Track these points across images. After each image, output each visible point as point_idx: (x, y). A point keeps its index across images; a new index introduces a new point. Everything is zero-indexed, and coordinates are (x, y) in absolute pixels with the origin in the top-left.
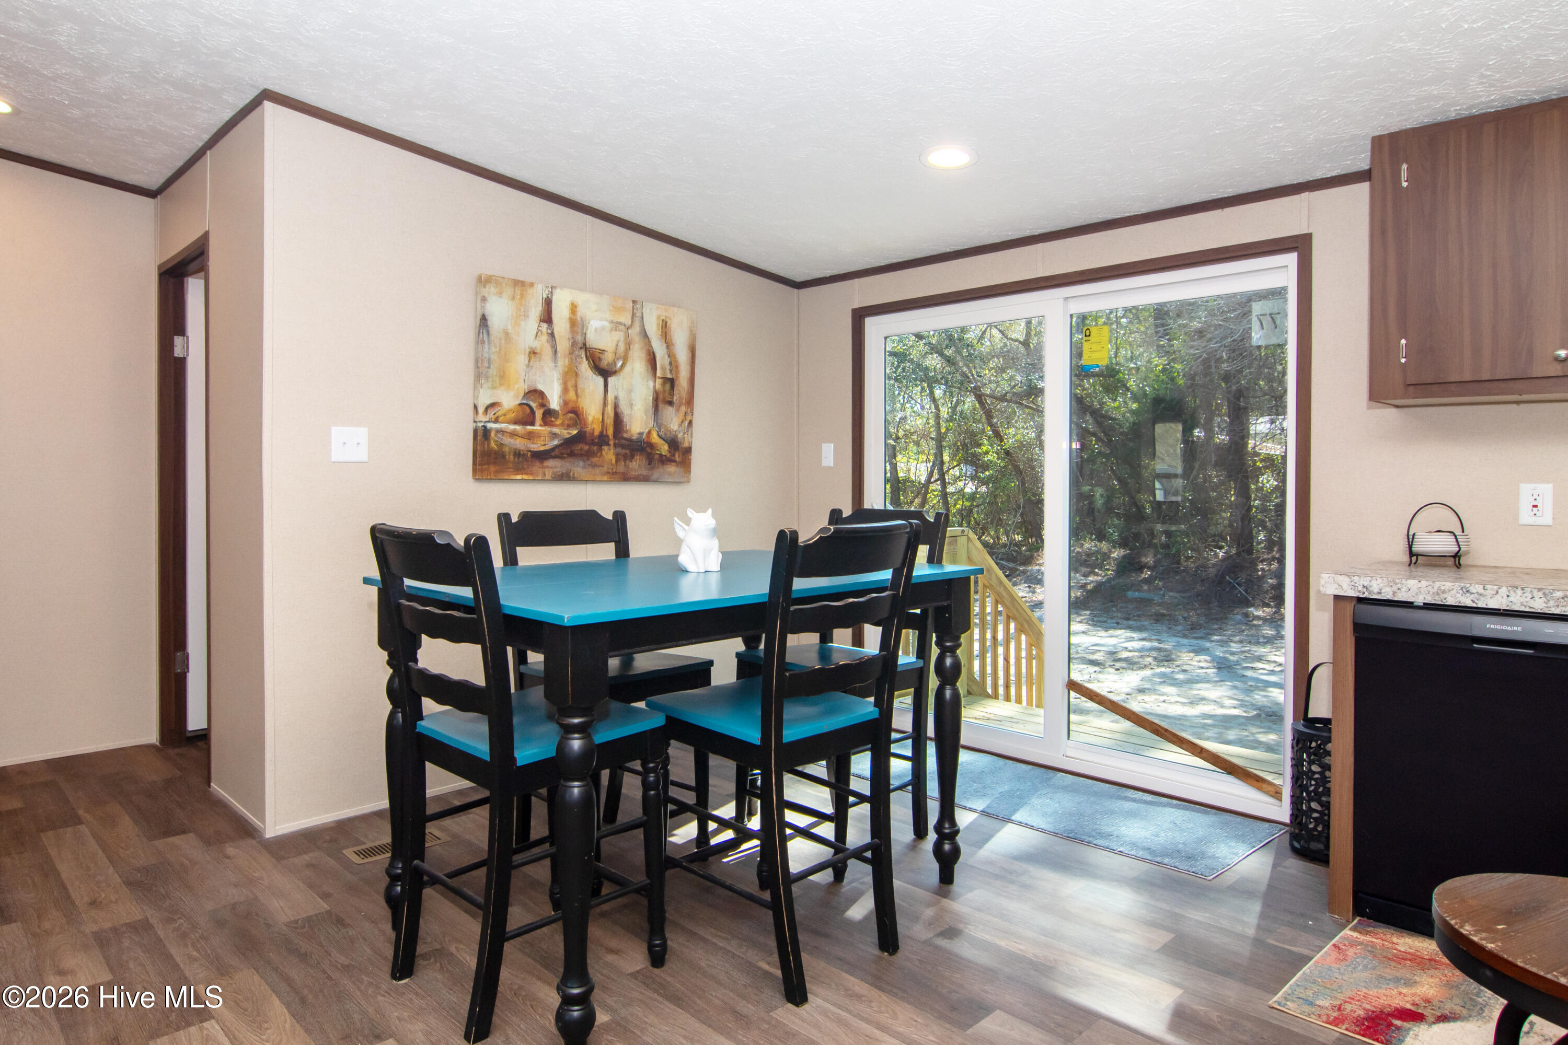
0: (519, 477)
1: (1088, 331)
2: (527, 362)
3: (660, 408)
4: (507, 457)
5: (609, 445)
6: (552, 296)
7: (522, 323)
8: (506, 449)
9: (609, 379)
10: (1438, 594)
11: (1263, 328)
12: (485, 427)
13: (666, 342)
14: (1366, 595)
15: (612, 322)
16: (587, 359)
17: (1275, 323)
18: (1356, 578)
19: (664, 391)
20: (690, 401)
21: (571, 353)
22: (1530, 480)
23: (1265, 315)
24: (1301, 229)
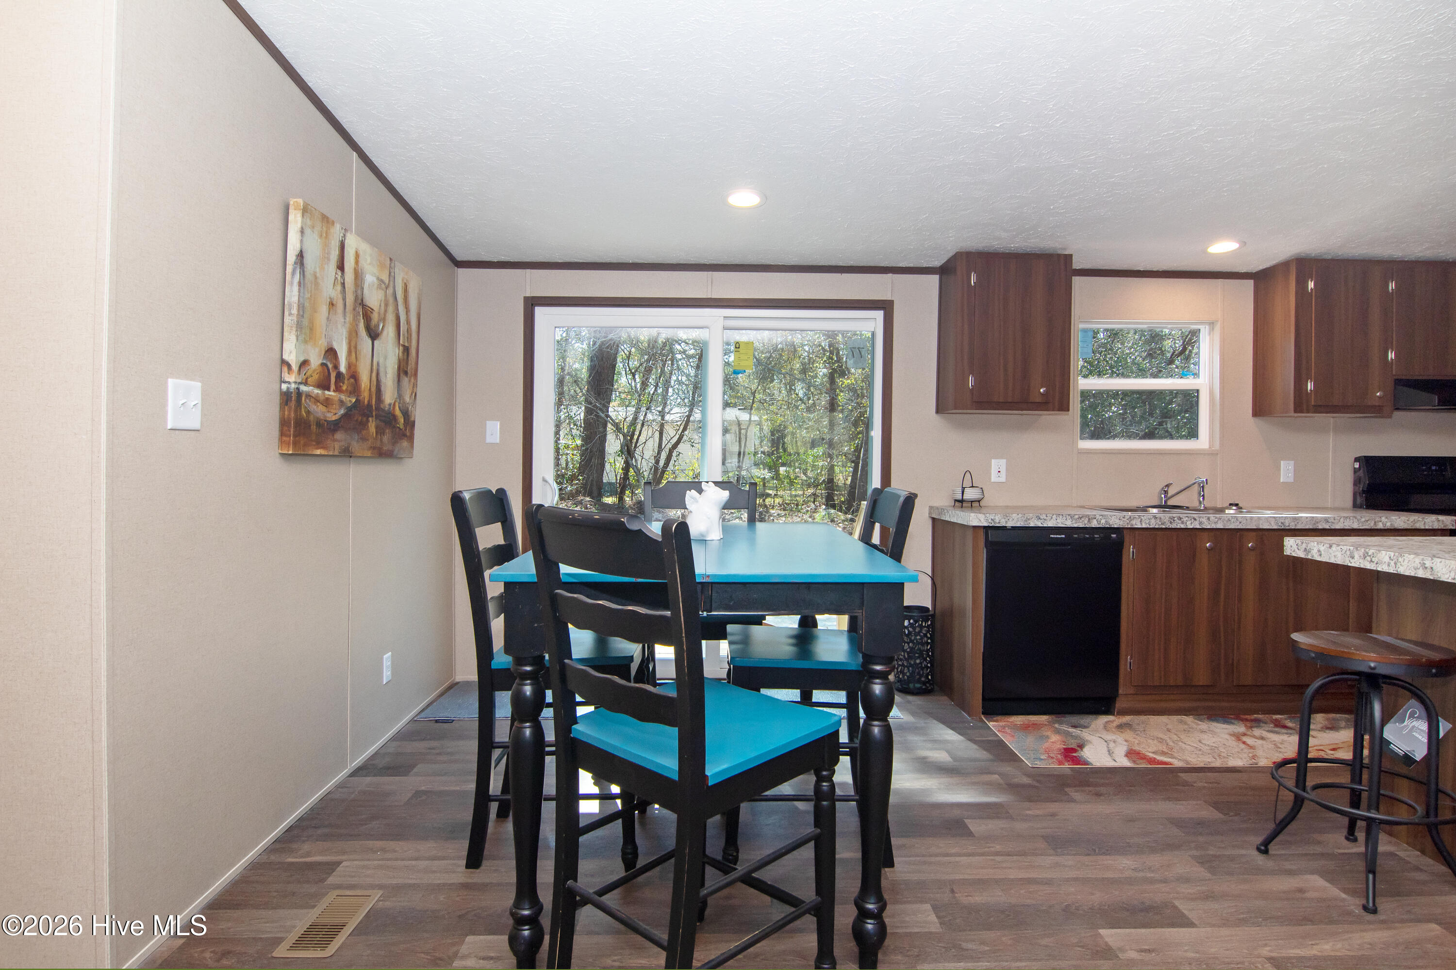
0: (318, 452)
1: (738, 344)
2: (327, 315)
3: (401, 378)
4: (312, 427)
5: (373, 416)
6: (345, 240)
7: (326, 266)
8: (311, 418)
9: (375, 342)
10: (1026, 521)
11: (854, 357)
12: (298, 389)
13: (406, 308)
14: (993, 524)
15: (378, 279)
16: (363, 318)
17: (861, 354)
18: (988, 515)
19: (404, 359)
20: (416, 375)
21: (354, 309)
22: (997, 457)
23: (855, 348)
24: (888, 297)
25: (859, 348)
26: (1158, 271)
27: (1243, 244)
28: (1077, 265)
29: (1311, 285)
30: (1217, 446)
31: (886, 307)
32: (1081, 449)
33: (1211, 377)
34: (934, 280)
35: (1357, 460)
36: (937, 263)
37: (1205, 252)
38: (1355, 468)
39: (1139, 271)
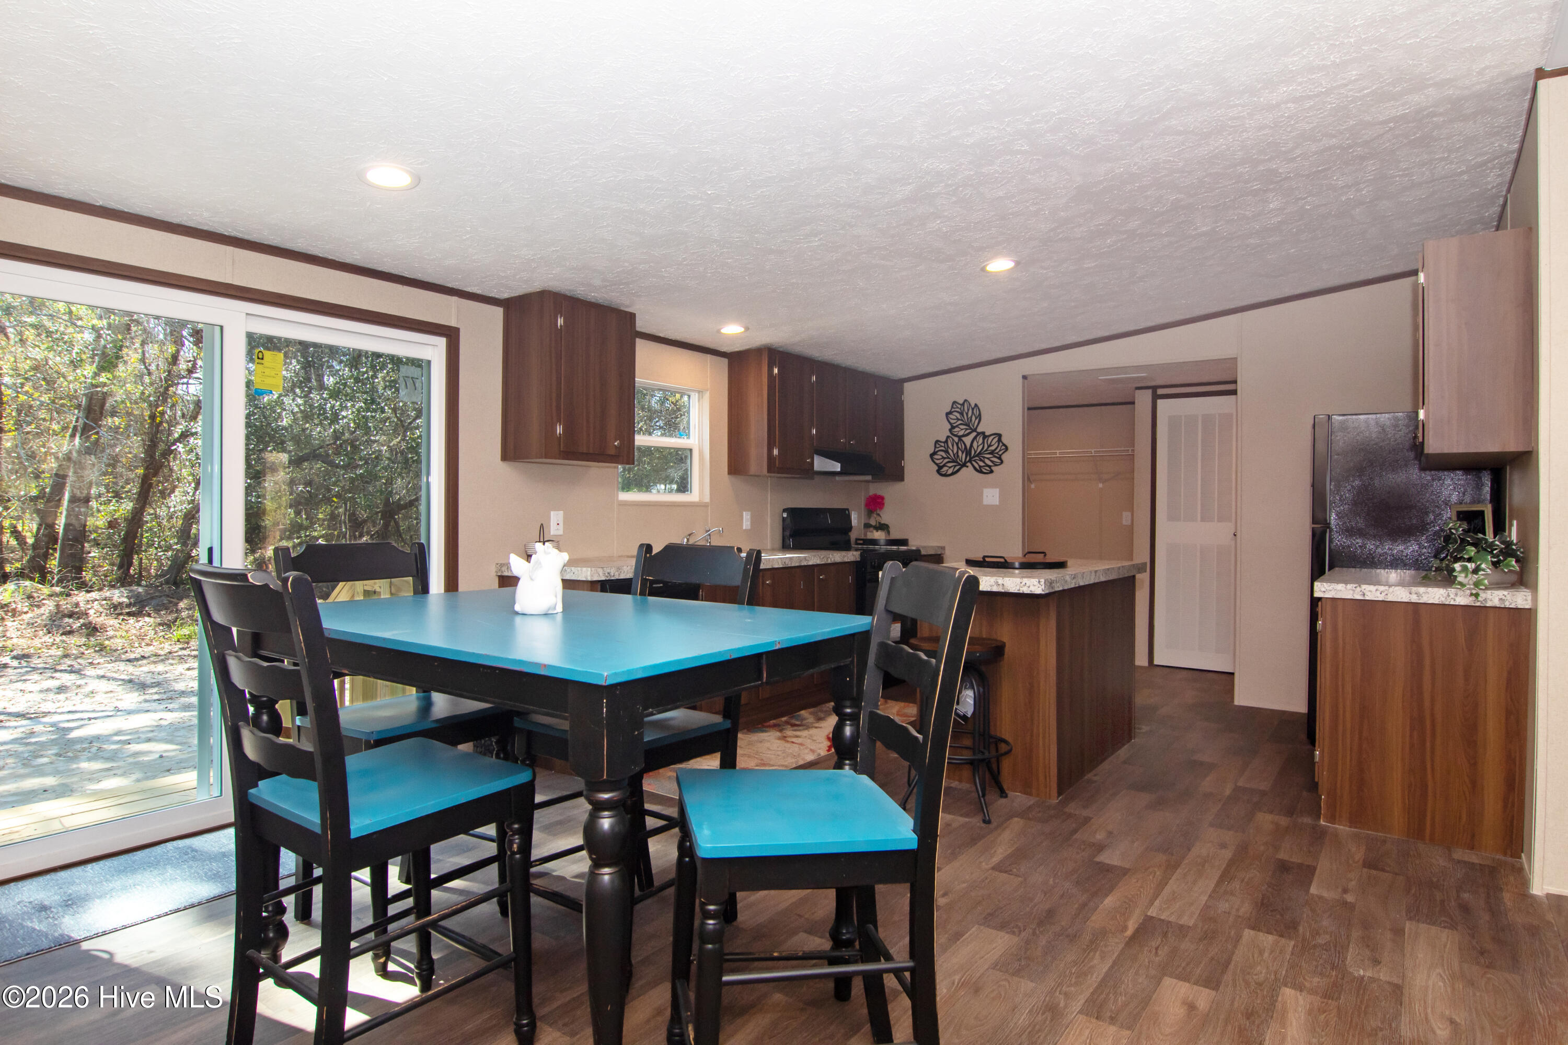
1: (261, 354)
11: (407, 388)
17: (415, 385)
22: (555, 510)
23: (408, 377)
24: (453, 323)
25: (412, 378)
26: (671, 340)
27: (747, 329)
28: (640, 326)
29: (776, 371)
30: (707, 499)
31: (451, 335)
32: (622, 501)
33: (701, 439)
34: (499, 312)
35: (784, 510)
36: (506, 295)
37: (719, 331)
38: (783, 518)
39: (660, 337)
